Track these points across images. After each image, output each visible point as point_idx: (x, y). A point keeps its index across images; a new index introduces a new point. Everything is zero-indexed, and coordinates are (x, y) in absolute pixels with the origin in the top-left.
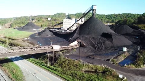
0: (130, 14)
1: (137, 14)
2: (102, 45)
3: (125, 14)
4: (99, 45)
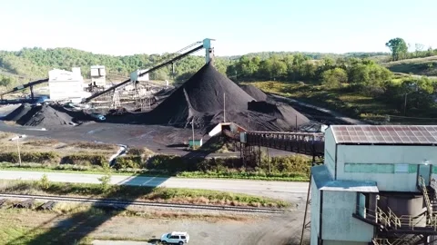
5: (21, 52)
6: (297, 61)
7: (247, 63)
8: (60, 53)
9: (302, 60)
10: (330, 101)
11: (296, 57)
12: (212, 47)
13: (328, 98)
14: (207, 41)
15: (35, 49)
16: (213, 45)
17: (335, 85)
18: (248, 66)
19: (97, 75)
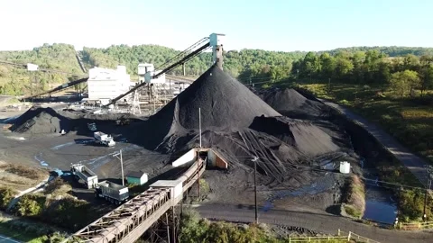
0: (262, 51)
1: (276, 51)
2: (274, 159)
3: (250, 51)
4: (265, 158)
5: (108, 49)
6: (369, 58)
7: (313, 61)
8: (142, 50)
9: (373, 59)
10: (387, 117)
11: (368, 54)
12: (219, 44)
13: (387, 112)
14: (214, 36)
15: (121, 46)
16: (220, 41)
17: (406, 93)
18: (313, 64)
19: (144, 72)
